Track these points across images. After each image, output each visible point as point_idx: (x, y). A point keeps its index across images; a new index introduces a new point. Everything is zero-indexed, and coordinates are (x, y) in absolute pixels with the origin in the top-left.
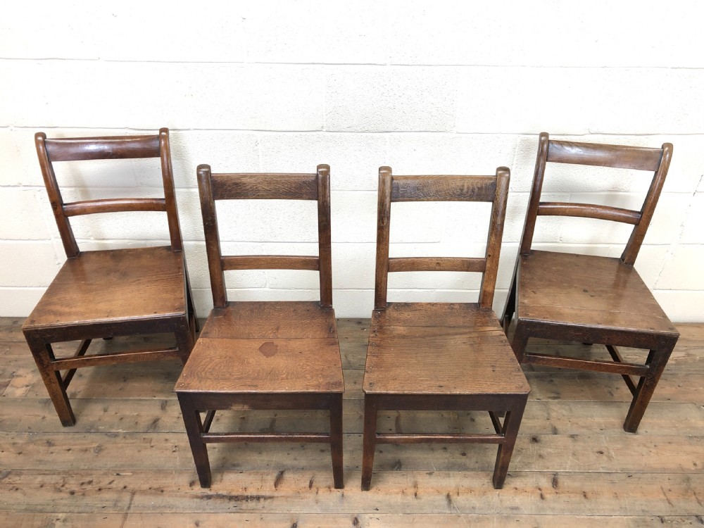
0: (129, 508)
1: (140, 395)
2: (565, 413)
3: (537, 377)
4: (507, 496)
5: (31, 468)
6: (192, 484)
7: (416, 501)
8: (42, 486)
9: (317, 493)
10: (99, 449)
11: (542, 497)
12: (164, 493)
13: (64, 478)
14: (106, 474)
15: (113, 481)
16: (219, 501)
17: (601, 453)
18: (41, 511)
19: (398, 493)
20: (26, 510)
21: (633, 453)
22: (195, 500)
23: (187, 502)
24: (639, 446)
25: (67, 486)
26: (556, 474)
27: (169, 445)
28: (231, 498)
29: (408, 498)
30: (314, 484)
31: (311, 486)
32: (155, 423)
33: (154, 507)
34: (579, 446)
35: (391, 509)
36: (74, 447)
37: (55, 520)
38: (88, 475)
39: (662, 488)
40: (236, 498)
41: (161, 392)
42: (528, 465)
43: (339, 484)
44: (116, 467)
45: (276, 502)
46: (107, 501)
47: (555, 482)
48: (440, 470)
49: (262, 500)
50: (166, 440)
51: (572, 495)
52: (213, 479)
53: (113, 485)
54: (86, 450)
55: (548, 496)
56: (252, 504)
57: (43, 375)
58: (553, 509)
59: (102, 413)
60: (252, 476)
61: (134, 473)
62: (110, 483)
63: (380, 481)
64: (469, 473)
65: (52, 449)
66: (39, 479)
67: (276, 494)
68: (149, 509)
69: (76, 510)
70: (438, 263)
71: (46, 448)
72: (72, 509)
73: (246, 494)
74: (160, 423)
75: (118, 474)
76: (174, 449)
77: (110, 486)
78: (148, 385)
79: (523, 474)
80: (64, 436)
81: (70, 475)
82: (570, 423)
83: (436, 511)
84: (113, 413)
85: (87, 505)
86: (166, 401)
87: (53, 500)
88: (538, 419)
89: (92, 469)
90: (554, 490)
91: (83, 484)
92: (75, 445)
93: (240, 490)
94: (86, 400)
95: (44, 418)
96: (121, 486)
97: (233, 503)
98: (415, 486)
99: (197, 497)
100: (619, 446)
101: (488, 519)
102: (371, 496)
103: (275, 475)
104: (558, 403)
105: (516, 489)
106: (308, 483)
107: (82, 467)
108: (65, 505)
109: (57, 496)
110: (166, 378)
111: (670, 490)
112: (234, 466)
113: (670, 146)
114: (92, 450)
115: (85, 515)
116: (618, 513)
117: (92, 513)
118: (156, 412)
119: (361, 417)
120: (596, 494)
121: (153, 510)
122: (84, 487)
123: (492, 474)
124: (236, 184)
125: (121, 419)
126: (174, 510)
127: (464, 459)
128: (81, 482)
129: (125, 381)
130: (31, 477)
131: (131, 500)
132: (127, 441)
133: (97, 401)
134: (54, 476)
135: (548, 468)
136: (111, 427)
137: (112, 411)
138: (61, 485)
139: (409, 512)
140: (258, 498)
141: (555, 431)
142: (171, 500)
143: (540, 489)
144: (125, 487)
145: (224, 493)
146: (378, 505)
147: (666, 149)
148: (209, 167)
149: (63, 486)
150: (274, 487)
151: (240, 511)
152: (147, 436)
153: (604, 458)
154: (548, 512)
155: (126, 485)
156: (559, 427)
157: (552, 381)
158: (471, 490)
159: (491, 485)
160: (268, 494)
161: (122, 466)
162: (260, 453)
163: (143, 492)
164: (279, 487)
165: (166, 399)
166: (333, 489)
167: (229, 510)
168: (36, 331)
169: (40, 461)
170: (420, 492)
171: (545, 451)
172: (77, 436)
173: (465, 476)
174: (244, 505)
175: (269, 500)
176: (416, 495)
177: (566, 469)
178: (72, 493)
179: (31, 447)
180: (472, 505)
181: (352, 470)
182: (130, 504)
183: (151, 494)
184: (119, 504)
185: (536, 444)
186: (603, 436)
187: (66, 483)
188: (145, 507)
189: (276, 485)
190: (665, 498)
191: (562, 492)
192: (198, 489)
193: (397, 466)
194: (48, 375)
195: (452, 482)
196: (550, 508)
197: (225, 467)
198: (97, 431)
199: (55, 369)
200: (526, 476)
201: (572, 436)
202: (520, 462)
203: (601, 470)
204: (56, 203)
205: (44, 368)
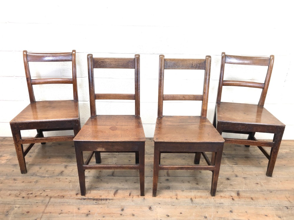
0: (48, 203)
1: (56, 163)
2: (240, 170)
3: (227, 157)
4: (217, 199)
5: (6, 188)
6: (77, 194)
7: (177, 201)
8: (10, 195)
9: (133, 198)
10: (37, 182)
11: (233, 199)
12: (64, 197)
13: (20, 192)
14: (39, 191)
15: (42, 193)
16: (89, 201)
17: (258, 184)
18: (8, 204)
19: (169, 198)
20: (2, 203)
21: (271, 184)
22: (78, 200)
23: (74, 201)
24: (274, 181)
25: (21, 195)
26: (238, 191)
27: (67, 180)
28: (94, 199)
29: (173, 199)
30: (131, 194)
31: (130, 195)
32: (62, 173)
33: (60, 203)
34: (247, 181)
35: (166, 203)
36: (26, 181)
37: (15, 207)
38: (31, 191)
39: (286, 196)
40: (97, 200)
41: (65, 162)
42: (226, 188)
43: (142, 194)
44: (44, 188)
45: (114, 201)
46: (38, 200)
47: (238, 194)
48: (187, 190)
49: (108, 200)
50: (66, 179)
51: (246, 199)
52: (86, 193)
53: (42, 195)
54: (31, 182)
55: (235, 199)
56: (103, 202)
57: (16, 146)
58: (238, 204)
59: (39, 169)
60: (104, 191)
61: (51, 190)
62: (41, 194)
63: (160, 194)
64: (200, 191)
65: (16, 182)
66: (9, 192)
67: (114, 198)
68: (57, 203)
69: (25, 203)
70: (183, 97)
71: (13, 181)
72: (23, 203)
73: (101, 198)
74: (64, 173)
75: (44, 191)
76: (70, 182)
77: (41, 195)
78: (59, 159)
79: (224, 191)
80: (21, 177)
81: (23, 191)
82: (242, 174)
83: (186, 204)
84: (44, 169)
85: (29, 202)
86: (67, 165)
87: (15, 200)
88: (228, 172)
89: (33, 189)
90: (238, 197)
91: (28, 194)
92: (26, 180)
93: (99, 197)
94: (32, 165)
95: (13, 171)
96: (46, 195)
97: (95, 201)
98: (176, 195)
99: (79, 199)
100: (265, 181)
101: (209, 207)
102: (157, 199)
103: (114, 191)
104: (237, 166)
105: (221, 196)
106: (129, 194)
107: (29, 188)
108: (20, 202)
109: (16, 198)
110: (67, 157)
111: (289, 197)
112: (96, 188)
113: (273, 56)
114: (33, 182)
115: (29, 205)
116: (267, 205)
117: (31, 204)
118: (63, 169)
119: (152, 171)
120: (257, 199)
121: (59, 204)
122: (29, 195)
123: (210, 191)
124: (103, 62)
125: (47, 171)
126: (69, 204)
127: (197, 186)
128: (28, 193)
129: (50, 158)
130: (5, 192)
131: (50, 200)
132: (49, 179)
133: (37, 165)
134: (16, 191)
135: (235, 189)
136: (43, 174)
137: (43, 168)
138: (18, 195)
139: (174, 205)
140: (106, 199)
141: (236, 176)
142: (67, 200)
143: (232, 197)
144: (47, 195)
145: (91, 198)
146: (160, 202)
147: (272, 58)
148: (92, 55)
149: (19, 195)
150: (113, 196)
151: (99, 204)
152: (58, 177)
153: (259, 185)
154: (236, 205)
155: (48, 194)
156: (238, 174)
157: (233, 159)
158: (201, 197)
159: (210, 195)
160: (111, 198)
161: (46, 188)
162: (108, 183)
163: (55, 197)
164: (116, 195)
165: (67, 164)
166: (140, 196)
167: (93, 204)
168: (16, 124)
169: (10, 186)
170: (178, 197)
171: (232, 183)
172: (27, 177)
173: (198, 192)
174: (100, 202)
175: (111, 200)
176: (177, 198)
177: (243, 189)
178: (23, 197)
179: (6, 181)
180: (202, 202)
181: (148, 189)
182: (49, 201)
183: (58, 198)
184: (44, 202)
185: (229, 181)
186: (258, 178)
187: (21, 194)
188: (55, 203)
189: (114, 195)
190: (287, 200)
191: (242, 198)
192: (80, 196)
193: (168, 188)
194: (18, 146)
195: (193, 194)
196: (237, 203)
197: (92, 188)
198: (36, 175)
199: (21, 143)
200: (225, 192)
201: (244, 178)
202: (222, 187)
203: (258, 190)
204: (28, 79)
205: (17, 143)
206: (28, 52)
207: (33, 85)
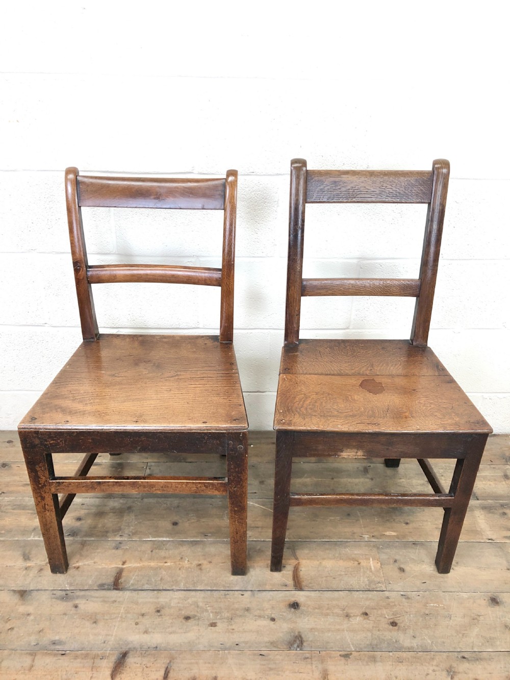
57: (36, 498)
168: (37, 433)
194: (43, 498)
204: (80, 264)
205: (39, 488)
206: (81, 174)
207: (93, 285)
